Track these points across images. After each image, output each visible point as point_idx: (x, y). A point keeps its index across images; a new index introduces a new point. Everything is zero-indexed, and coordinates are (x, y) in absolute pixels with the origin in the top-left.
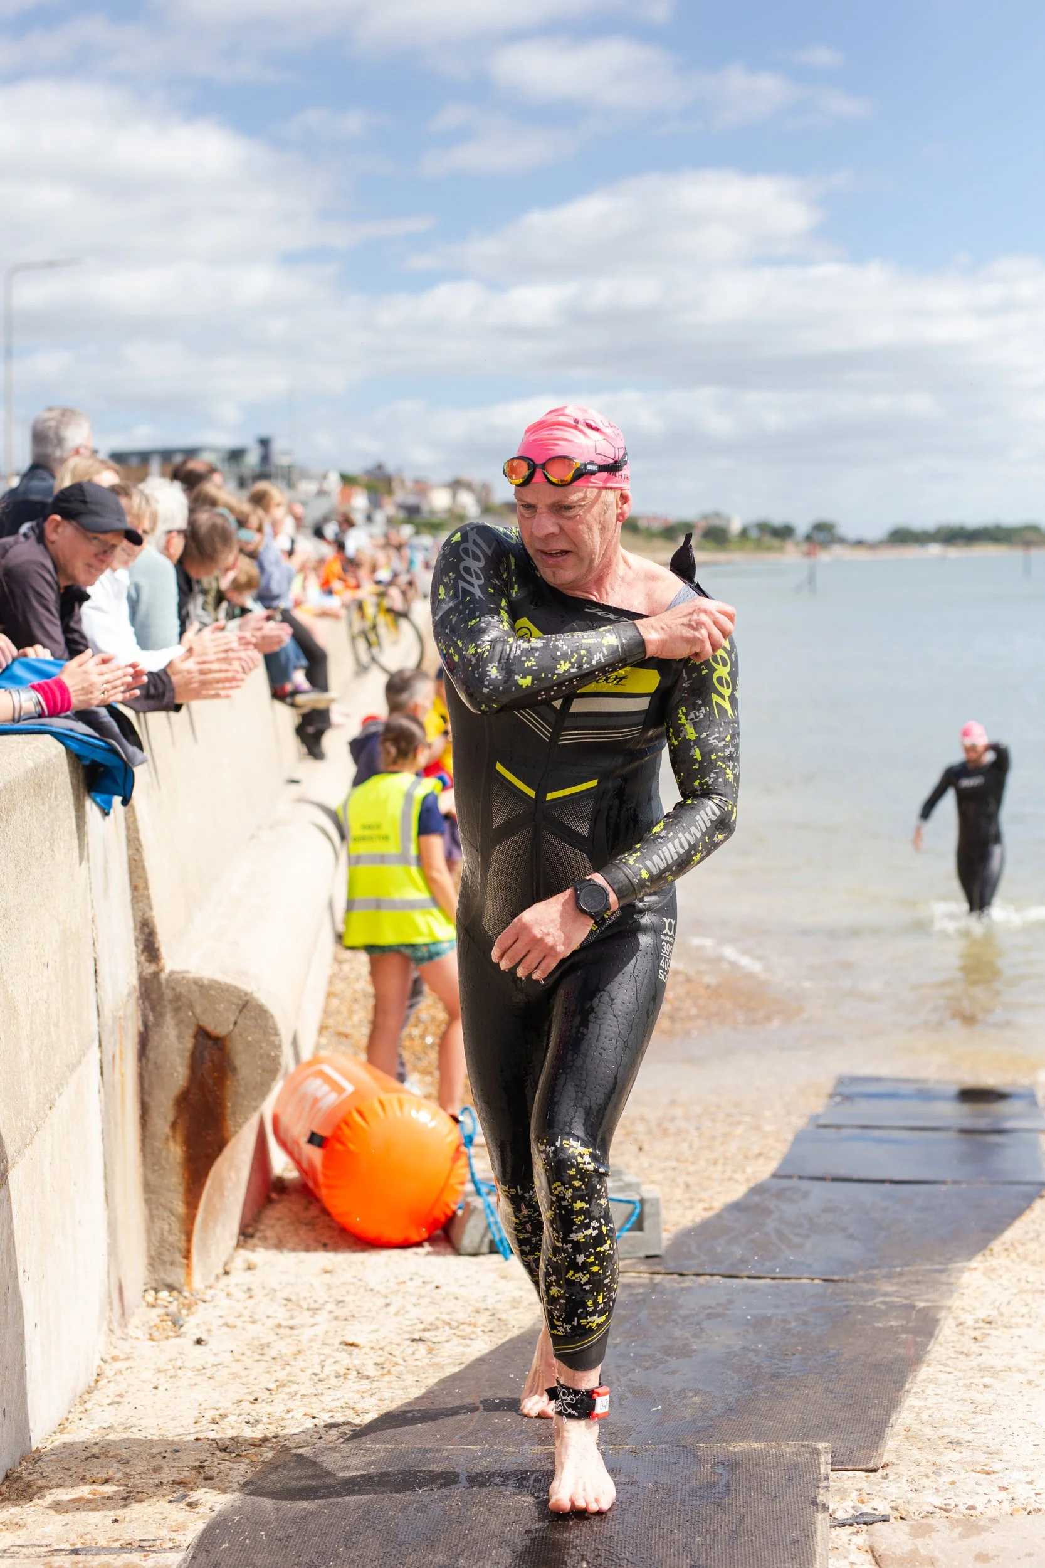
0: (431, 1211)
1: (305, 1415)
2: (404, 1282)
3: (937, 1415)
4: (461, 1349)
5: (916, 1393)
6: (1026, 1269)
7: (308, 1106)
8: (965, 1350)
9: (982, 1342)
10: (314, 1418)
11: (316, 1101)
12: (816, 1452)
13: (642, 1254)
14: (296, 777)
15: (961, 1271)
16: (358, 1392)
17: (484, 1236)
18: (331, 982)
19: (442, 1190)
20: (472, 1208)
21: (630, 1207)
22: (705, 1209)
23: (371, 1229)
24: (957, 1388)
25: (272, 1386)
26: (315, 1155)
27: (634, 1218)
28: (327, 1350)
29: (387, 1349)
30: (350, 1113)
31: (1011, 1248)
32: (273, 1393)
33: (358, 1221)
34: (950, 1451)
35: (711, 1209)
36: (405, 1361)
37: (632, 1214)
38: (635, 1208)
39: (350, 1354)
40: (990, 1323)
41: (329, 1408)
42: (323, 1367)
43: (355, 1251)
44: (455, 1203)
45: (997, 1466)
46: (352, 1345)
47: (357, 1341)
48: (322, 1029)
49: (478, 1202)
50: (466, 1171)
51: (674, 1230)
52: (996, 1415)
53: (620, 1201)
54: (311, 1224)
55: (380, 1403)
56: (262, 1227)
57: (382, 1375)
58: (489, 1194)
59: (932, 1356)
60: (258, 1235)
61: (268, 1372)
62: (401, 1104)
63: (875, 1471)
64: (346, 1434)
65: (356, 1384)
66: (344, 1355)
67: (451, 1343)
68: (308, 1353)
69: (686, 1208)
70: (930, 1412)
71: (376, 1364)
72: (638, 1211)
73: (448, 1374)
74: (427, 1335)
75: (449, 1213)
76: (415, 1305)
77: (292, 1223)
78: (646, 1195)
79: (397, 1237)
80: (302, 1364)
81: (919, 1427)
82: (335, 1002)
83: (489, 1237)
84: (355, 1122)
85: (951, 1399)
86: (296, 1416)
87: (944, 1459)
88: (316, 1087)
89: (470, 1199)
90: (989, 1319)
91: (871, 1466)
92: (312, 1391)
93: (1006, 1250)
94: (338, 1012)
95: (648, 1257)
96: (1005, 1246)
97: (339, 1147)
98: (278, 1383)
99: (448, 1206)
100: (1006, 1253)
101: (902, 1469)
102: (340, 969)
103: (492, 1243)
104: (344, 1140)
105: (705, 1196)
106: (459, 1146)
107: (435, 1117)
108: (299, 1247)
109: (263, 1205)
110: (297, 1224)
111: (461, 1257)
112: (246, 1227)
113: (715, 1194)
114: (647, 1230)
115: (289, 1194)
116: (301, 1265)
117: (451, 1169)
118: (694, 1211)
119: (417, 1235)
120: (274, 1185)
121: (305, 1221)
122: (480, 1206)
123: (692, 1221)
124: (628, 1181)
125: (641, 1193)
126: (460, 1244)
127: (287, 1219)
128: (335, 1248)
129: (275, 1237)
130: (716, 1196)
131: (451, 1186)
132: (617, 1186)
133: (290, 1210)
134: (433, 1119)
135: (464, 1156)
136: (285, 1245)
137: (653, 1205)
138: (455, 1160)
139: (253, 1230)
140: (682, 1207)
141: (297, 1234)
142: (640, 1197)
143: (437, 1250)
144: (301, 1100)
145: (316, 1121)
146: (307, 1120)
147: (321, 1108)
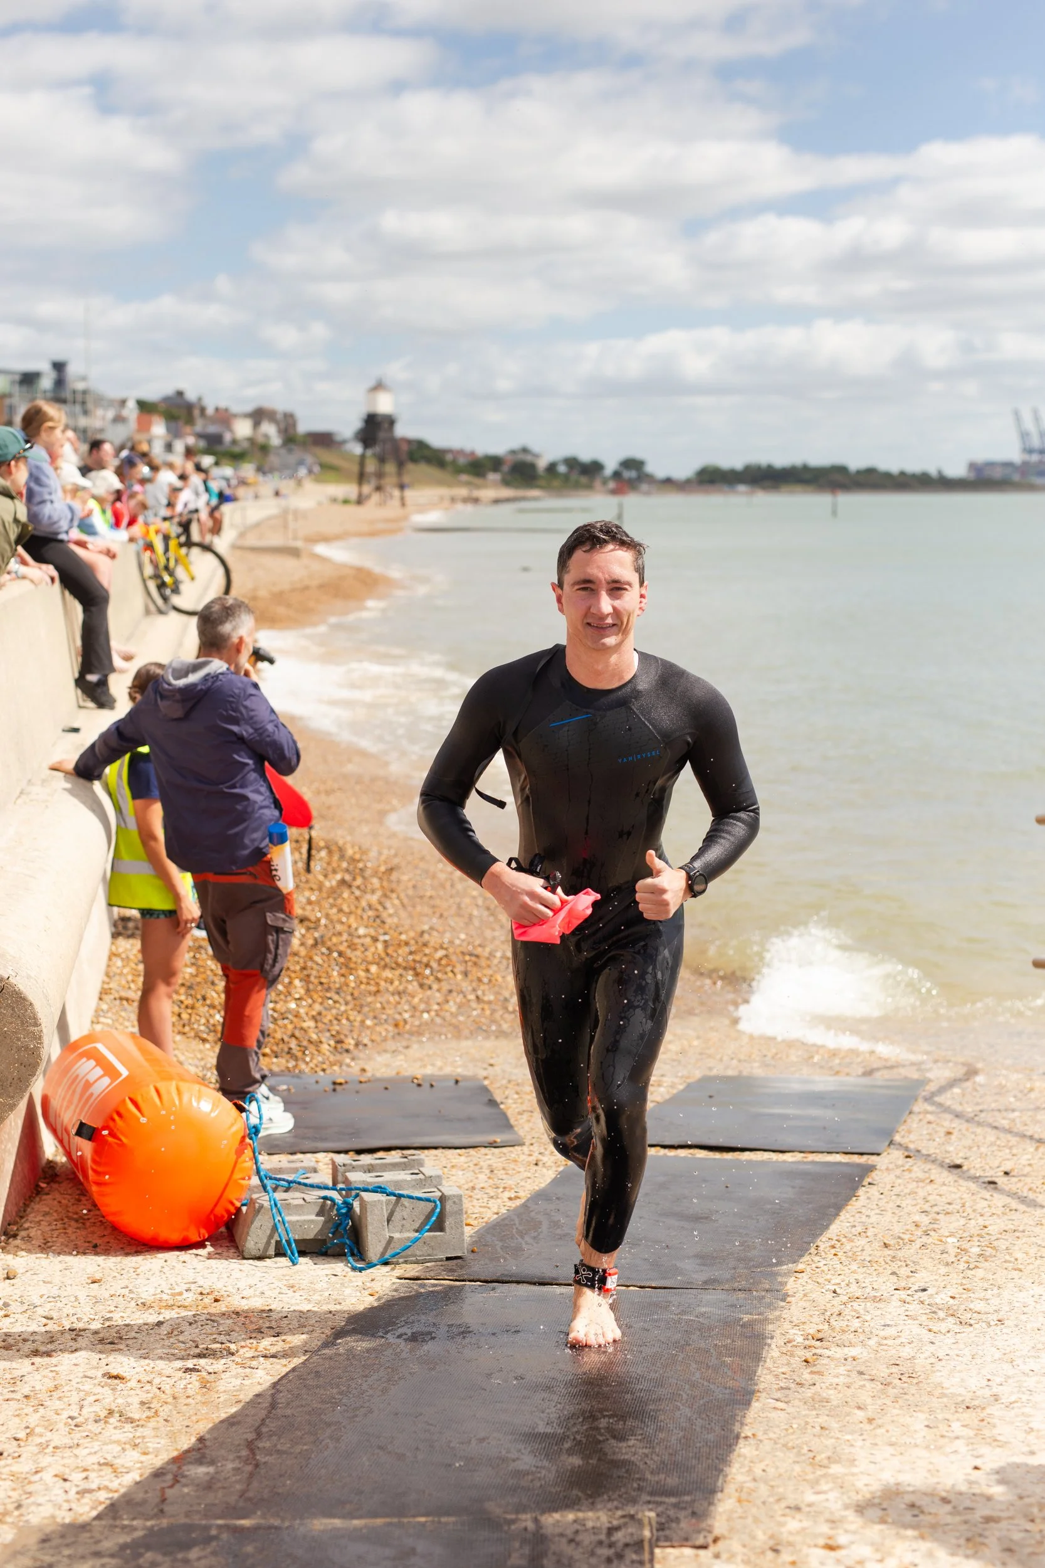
0: (212, 1211)
1: (56, 1476)
2: (180, 1294)
3: (771, 1471)
4: (238, 1382)
5: (746, 1438)
6: (854, 1272)
7: (79, 1090)
8: (798, 1380)
9: (815, 1365)
10: (65, 1480)
11: (88, 1085)
12: (640, 1523)
13: (443, 1257)
14: (76, 726)
15: (788, 1274)
16: (118, 1442)
17: (271, 1237)
19: (227, 1185)
20: (257, 1205)
21: (430, 1205)
22: (510, 1199)
23: (148, 1229)
24: (791, 1431)
25: (22, 1435)
26: (85, 1148)
27: (434, 1218)
28: (87, 1386)
29: (157, 1381)
30: (124, 1101)
31: (838, 1245)
32: (22, 1444)
33: (134, 1220)
34: (788, 1519)
35: (517, 1198)
36: (175, 1398)
37: (433, 1210)
38: (436, 1206)
39: (112, 1389)
40: (821, 1340)
41: (84, 1464)
42: (82, 1407)
43: (127, 1254)
44: (237, 1200)
45: (842, 1539)
46: (116, 1377)
47: (122, 1374)
48: (104, 993)
49: (263, 1199)
50: (250, 1164)
51: (478, 1224)
52: (835, 1469)
53: (419, 1199)
54: (81, 1220)
55: (144, 1458)
56: (26, 1225)
57: (147, 1417)
58: (275, 1190)
59: (761, 1386)
60: (23, 1233)
61: (18, 1415)
62: (179, 1092)
63: (704, 1547)
64: (101, 1503)
65: (117, 1431)
66: (107, 1391)
67: (228, 1374)
68: (66, 1388)
69: (492, 1197)
70: (762, 1466)
71: (142, 1403)
72: (438, 1210)
73: (223, 1416)
74: (202, 1362)
75: (233, 1210)
76: (191, 1324)
77: (62, 1220)
78: (446, 1193)
79: (175, 1237)
80: (58, 1405)
81: (751, 1485)
82: (119, 963)
83: (277, 1237)
84: (128, 1111)
85: (785, 1445)
86: (44, 1478)
87: (783, 1530)
88: (88, 1069)
89: (255, 1196)
90: (820, 1336)
91: (700, 1541)
92: (67, 1441)
93: (833, 1247)
94: (121, 974)
95: (448, 1259)
96: (833, 1243)
97: (110, 1139)
98: (28, 1431)
99: (232, 1203)
100: (833, 1251)
101: (735, 1545)
103: (278, 1243)
104: (115, 1130)
105: (510, 1182)
106: (243, 1138)
107: (217, 1107)
108: (66, 1249)
109: (30, 1197)
110: (66, 1220)
111: (245, 1261)
112: (9, 1225)
113: (522, 1180)
114: (447, 1229)
115: (59, 1183)
116: (67, 1272)
117: (236, 1163)
118: (499, 1200)
119: (197, 1235)
120: (43, 1171)
121: (75, 1216)
122: (266, 1204)
123: (497, 1214)
124: (427, 1174)
125: (442, 1189)
126: (244, 1246)
127: (55, 1214)
128: (106, 1250)
129: (41, 1237)
130: (522, 1183)
131: (236, 1181)
132: (415, 1180)
133: (60, 1202)
134: (215, 1106)
135: (249, 1149)
136: (51, 1247)
137: (454, 1202)
138: (239, 1152)
139: (15, 1228)
140: (486, 1196)
141: (65, 1233)
142: (440, 1194)
143: (219, 1251)
144: (72, 1083)
145: (86, 1109)
146: (77, 1106)
147: (92, 1094)
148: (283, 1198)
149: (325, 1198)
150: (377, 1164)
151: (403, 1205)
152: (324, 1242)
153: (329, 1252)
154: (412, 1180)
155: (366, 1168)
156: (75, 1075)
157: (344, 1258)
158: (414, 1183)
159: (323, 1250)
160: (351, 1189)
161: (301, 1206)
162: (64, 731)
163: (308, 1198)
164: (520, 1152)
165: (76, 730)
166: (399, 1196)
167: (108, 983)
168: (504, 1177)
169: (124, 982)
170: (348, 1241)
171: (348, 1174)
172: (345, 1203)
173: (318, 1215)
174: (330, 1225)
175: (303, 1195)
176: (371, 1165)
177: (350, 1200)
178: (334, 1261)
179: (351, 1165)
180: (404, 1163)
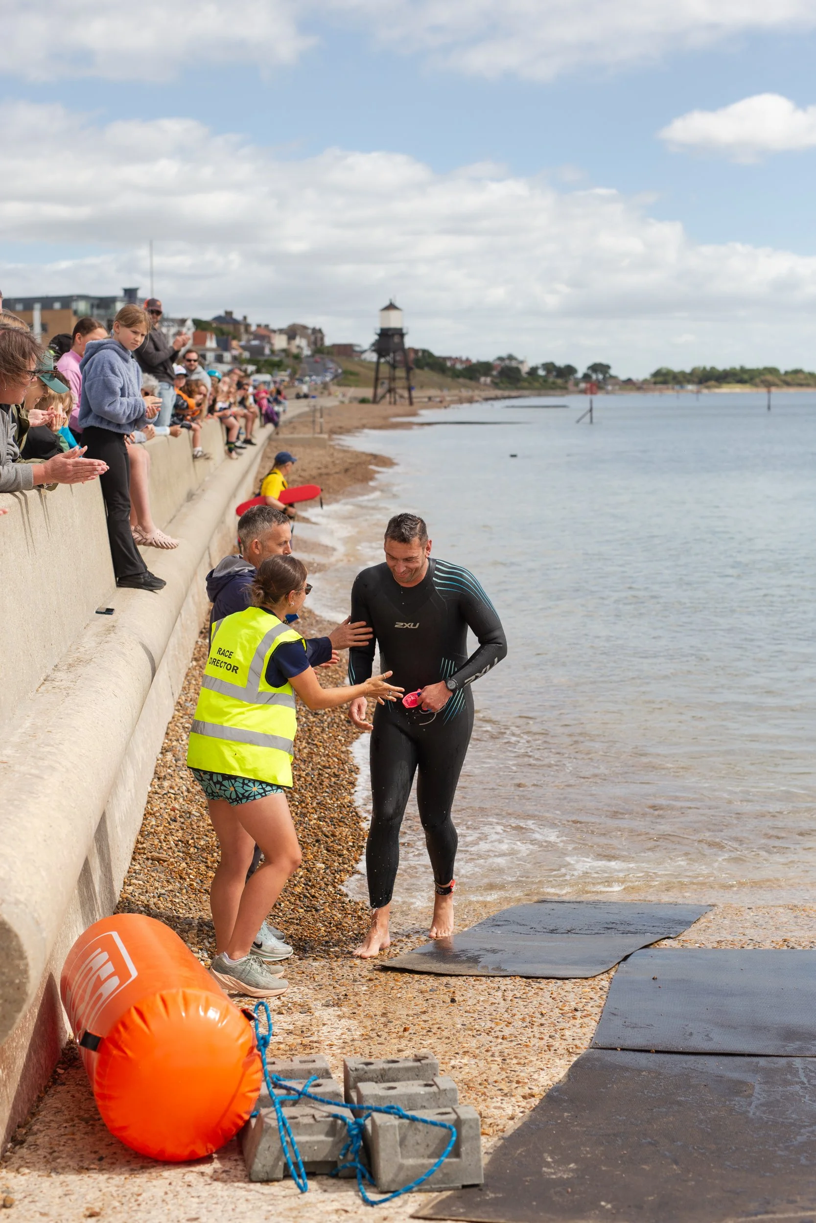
0: (219, 1124)
13: (459, 1185)
14: (110, 606)
17: (278, 1159)
18: (148, 802)
20: (264, 1122)
21: (444, 1131)
22: (524, 1097)
27: (449, 1149)
30: (129, 1011)
37: (448, 1137)
38: (452, 1132)
43: (132, 1170)
44: (246, 1113)
48: (137, 852)
49: (271, 1116)
53: (434, 1124)
56: (36, 1127)
58: (283, 1103)
60: (30, 1139)
69: (506, 1095)
72: (454, 1138)
75: (241, 1123)
77: (72, 1120)
78: (462, 1117)
79: (182, 1151)
82: (152, 822)
83: (284, 1160)
84: (133, 1021)
94: (155, 833)
95: (464, 1187)
97: (115, 1052)
99: (240, 1117)
102: (161, 787)
103: (286, 1166)
104: (120, 1043)
105: (522, 1074)
106: (252, 1048)
107: (225, 1017)
108: (70, 1163)
109: (45, 1087)
110: (76, 1121)
111: (252, 1186)
112: (19, 1127)
113: (534, 1072)
114: (463, 1155)
115: (78, 1068)
116: (67, 1199)
117: (243, 1075)
118: (513, 1099)
119: (205, 1149)
120: (64, 1054)
121: (86, 1116)
122: (274, 1123)
123: (512, 1118)
124: (442, 1088)
125: (457, 1110)
126: (251, 1167)
127: (66, 1113)
128: (113, 1163)
129: (47, 1145)
130: (535, 1076)
131: (244, 1095)
132: (429, 1093)
133: (73, 1096)
134: (223, 1016)
135: (258, 1060)
136: (55, 1159)
137: (471, 1127)
138: (247, 1065)
139: (24, 1131)
140: (499, 1092)
141: (74, 1139)
142: (453, 1116)
143: (227, 1169)
144: (86, 975)
145: (96, 1009)
146: (88, 1003)
147: (101, 995)
148: (292, 1115)
149: (336, 1117)
150: (390, 1069)
151: (416, 1129)
152: (334, 1164)
153: (340, 1175)
154: (426, 1094)
155: (378, 1073)
156: (89, 967)
157: (355, 1181)
158: (427, 1096)
159: (334, 1172)
160: (362, 1108)
161: (310, 1125)
162: (97, 612)
163: (318, 1115)
164: (531, 1035)
165: (109, 611)
166: (413, 1119)
167: (142, 843)
168: (518, 1068)
169: (156, 842)
170: (359, 1166)
171: (360, 1085)
172: (356, 1123)
173: (328, 1134)
174: (341, 1146)
175: (312, 1111)
176: (383, 1069)
177: (361, 1121)
178: (345, 1188)
179: (363, 1069)
180: (417, 1067)
